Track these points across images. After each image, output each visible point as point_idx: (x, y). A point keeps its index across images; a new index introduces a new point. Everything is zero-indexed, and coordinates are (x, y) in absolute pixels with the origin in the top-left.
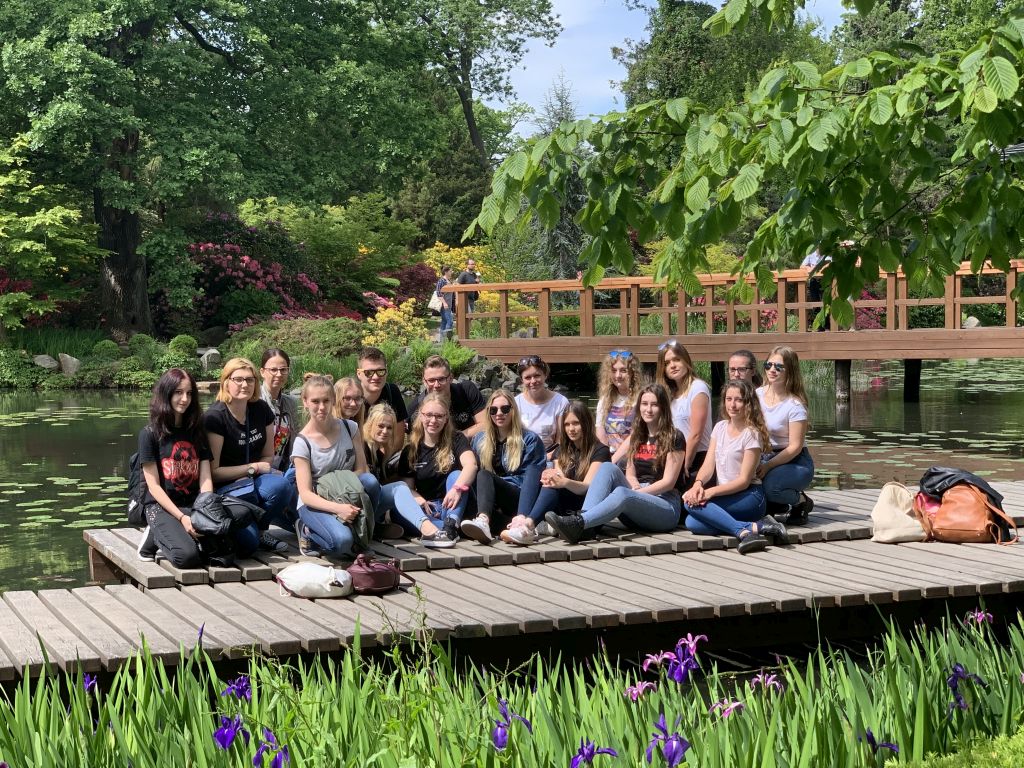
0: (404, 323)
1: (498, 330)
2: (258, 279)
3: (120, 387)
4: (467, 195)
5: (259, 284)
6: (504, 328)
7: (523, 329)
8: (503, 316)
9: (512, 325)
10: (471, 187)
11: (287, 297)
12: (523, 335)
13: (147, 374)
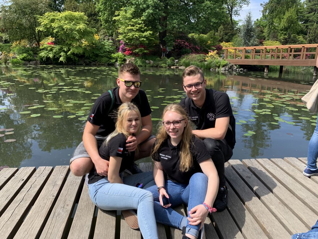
0: (214, 56)
1: (234, 58)
2: (188, 47)
3: (160, 67)
4: (230, 34)
5: (188, 48)
6: (235, 57)
7: (238, 57)
8: (235, 54)
9: (236, 56)
10: (230, 32)
11: (193, 50)
12: (238, 59)
13: (165, 65)
